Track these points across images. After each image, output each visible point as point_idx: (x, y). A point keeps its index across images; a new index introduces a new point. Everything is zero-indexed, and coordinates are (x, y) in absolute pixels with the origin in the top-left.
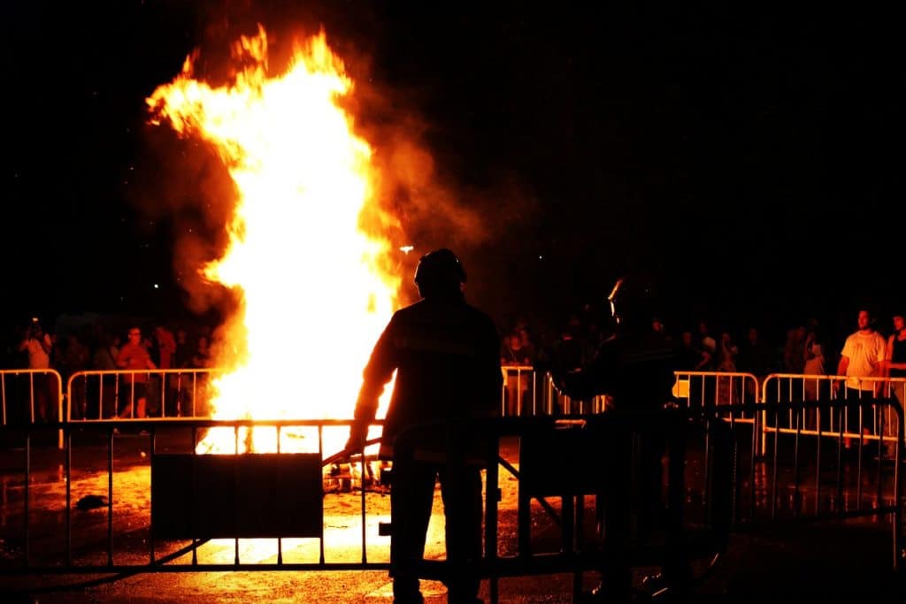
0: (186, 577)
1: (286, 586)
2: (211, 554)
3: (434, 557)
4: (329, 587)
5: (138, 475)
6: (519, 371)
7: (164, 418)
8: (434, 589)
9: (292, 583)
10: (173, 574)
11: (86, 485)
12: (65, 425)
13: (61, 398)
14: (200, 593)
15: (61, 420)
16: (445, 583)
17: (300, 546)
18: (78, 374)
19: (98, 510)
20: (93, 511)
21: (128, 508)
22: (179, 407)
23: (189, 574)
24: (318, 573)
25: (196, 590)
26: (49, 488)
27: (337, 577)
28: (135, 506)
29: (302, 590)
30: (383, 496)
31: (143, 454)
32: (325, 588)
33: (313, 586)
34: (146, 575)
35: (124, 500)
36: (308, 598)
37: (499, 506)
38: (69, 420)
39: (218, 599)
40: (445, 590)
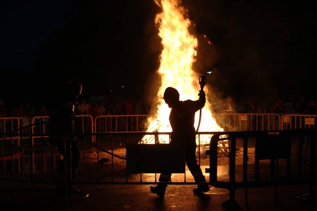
0: (137, 186)
1: (172, 190)
2: (146, 178)
3: (224, 180)
4: (187, 190)
5: (119, 151)
6: (251, 115)
7: (127, 132)
8: (224, 192)
9: (174, 189)
10: (133, 185)
11: (102, 155)
12: (94, 134)
13: (93, 125)
14: (143, 192)
15: (93, 132)
16: (229, 190)
17: (176, 176)
18: (98, 117)
19: (106, 163)
20: (105, 163)
21: (116, 163)
22: (132, 128)
23: (139, 185)
24: (183, 186)
25: (141, 191)
26: (90, 156)
27: (190, 187)
28: (119, 162)
29: (178, 191)
30: (204, 159)
31: (121, 144)
32: (186, 191)
33: (181, 190)
34: (124, 185)
35: (115, 160)
36: (180, 194)
37: (248, 163)
38: (95, 132)
39: (149, 194)
40: (228, 192)
